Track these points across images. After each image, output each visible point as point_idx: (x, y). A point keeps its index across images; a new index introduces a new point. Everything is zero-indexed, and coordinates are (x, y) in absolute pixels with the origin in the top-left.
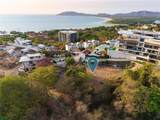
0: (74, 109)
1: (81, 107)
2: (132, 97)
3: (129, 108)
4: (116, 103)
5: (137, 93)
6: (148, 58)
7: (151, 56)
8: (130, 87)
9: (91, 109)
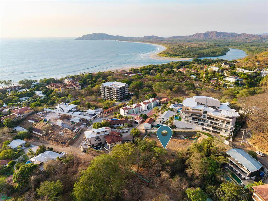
0: (160, 176)
1: (165, 175)
2: (198, 165)
3: (197, 173)
4: (188, 171)
5: (201, 162)
6: (211, 129)
7: (214, 128)
8: (197, 159)
9: (172, 176)
